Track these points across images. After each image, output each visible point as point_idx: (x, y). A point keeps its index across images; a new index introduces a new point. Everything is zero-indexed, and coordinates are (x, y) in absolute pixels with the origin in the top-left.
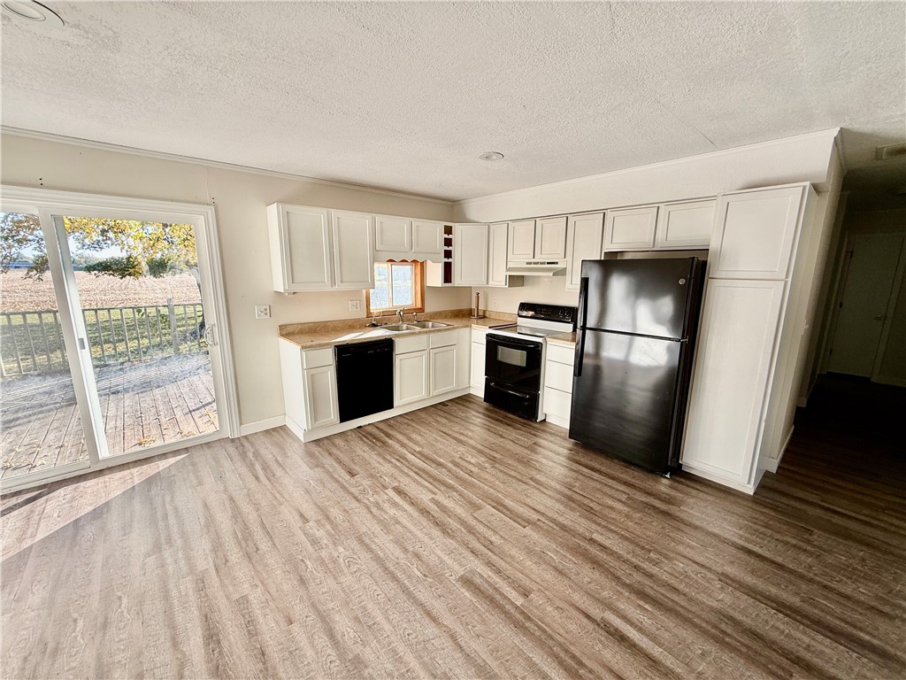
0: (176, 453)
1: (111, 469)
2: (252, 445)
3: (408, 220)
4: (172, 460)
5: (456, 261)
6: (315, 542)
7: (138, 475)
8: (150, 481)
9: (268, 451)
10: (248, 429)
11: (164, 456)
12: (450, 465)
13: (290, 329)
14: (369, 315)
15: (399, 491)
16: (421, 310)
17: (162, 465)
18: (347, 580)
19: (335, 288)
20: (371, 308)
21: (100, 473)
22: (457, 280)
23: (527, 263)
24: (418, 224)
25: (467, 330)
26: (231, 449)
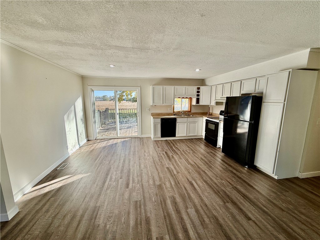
0: (129, 138)
1: (119, 138)
2: (143, 139)
3: (185, 86)
4: (128, 139)
5: (201, 97)
6: (145, 155)
7: (123, 140)
8: (124, 141)
9: (145, 141)
10: (143, 136)
11: (128, 138)
12: (182, 151)
13: (153, 114)
14: (174, 112)
15: (166, 152)
16: (190, 111)
17: (127, 139)
18: (147, 161)
19: (163, 105)
20: (175, 110)
21: (118, 138)
22: (201, 103)
23: (221, 98)
24: (188, 87)
25: (202, 118)
26: (139, 139)
